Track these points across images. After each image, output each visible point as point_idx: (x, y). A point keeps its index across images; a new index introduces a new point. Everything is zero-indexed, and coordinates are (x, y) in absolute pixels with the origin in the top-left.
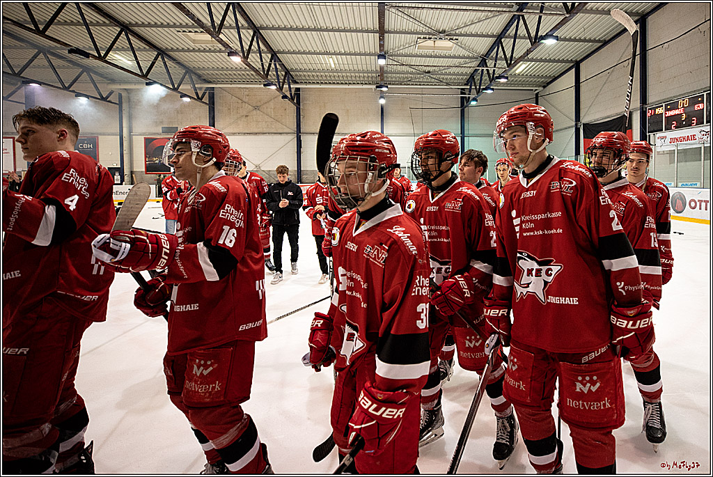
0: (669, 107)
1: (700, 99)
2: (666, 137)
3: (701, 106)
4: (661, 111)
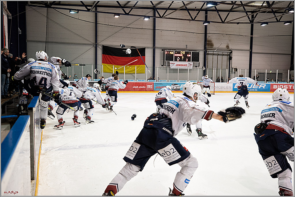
0: (176, 52)
1: (189, 53)
2: (174, 63)
3: (190, 55)
4: (172, 53)
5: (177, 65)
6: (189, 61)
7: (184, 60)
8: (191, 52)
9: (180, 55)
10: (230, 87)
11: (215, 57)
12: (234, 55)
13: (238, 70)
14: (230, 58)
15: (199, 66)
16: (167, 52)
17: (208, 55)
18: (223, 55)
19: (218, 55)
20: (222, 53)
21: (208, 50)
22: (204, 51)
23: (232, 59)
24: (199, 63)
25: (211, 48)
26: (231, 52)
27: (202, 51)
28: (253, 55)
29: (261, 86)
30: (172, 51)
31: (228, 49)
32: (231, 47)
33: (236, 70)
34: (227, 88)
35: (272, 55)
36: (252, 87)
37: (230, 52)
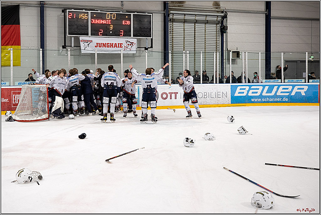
0: (95, 15)
1: (127, 17)
2: (91, 41)
3: (128, 23)
4: (85, 17)
5: (99, 45)
6: (127, 34)
7: (116, 34)
8: (132, 14)
9: (104, 22)
10: (225, 93)
11: (189, 27)
12: (232, 23)
13: (242, 55)
14: (223, 30)
15: (152, 47)
16: (73, 15)
17: (172, 22)
18: (207, 22)
19: (196, 22)
20: (203, 18)
21: (171, 12)
22: (164, 14)
23: (228, 31)
24: (152, 39)
25: (179, 6)
26: (225, 17)
27: (160, 15)
28: (273, 23)
29: (296, 90)
30: (84, 11)
31: (217, 8)
32: (224, 5)
33: (237, 54)
34: (217, 96)
35: (313, 22)
36: (276, 92)
37: (223, 14)
